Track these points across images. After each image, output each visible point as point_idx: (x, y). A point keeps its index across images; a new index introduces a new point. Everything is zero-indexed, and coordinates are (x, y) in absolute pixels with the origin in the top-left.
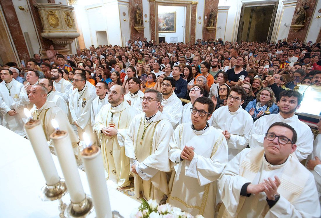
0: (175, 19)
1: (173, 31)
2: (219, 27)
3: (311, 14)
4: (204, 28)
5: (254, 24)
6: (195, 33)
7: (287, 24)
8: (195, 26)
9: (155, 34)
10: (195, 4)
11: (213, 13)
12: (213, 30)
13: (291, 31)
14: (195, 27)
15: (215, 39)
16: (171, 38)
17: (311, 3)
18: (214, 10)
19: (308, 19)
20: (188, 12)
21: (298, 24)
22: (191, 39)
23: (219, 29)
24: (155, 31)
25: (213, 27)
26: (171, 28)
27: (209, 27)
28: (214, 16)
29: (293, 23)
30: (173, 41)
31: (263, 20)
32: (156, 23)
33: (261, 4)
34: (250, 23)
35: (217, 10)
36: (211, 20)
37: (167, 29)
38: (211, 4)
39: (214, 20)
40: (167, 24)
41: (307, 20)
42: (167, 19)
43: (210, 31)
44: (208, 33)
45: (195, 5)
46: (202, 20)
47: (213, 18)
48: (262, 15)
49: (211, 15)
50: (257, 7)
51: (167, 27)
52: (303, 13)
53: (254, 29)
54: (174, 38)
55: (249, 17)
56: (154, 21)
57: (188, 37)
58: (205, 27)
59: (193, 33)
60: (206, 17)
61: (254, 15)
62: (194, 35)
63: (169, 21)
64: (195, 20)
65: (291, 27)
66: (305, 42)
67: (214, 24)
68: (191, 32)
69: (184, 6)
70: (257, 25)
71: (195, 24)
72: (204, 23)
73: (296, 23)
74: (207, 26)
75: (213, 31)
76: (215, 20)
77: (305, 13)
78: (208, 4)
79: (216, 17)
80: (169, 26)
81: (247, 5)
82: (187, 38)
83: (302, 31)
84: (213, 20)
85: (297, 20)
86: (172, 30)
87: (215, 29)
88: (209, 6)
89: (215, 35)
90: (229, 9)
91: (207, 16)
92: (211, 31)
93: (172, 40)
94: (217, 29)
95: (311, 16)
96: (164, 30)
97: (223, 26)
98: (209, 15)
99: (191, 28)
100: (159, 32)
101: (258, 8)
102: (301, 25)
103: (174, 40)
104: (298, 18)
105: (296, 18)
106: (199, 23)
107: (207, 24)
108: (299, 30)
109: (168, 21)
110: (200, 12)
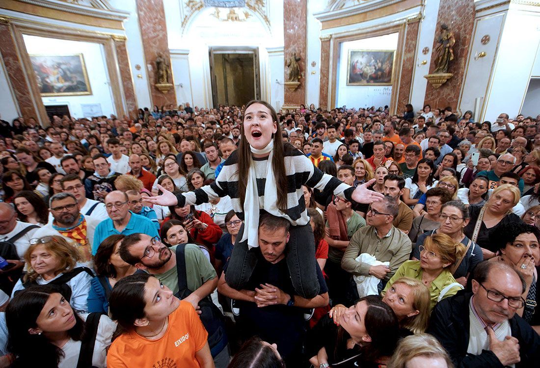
0: (83, 68)
1: (86, 93)
2: (178, 84)
3: (304, 68)
4: (151, 86)
5: (230, 79)
6: (134, 96)
7: (279, 81)
8: (132, 82)
9: (30, 101)
10: (122, 40)
11: (162, 60)
12: (169, 89)
13: (286, 91)
14: (132, 85)
15: (176, 105)
16: (84, 106)
17: (301, 54)
18: (162, 53)
19: (303, 75)
20: (109, 56)
21: (293, 81)
22: (129, 108)
23: (180, 87)
24: (28, 93)
25: (168, 85)
26: (80, 86)
27: (160, 83)
28: (165, 64)
29: (286, 80)
30: (90, 112)
31: (241, 73)
32: (28, 75)
33: (235, 50)
34: (225, 78)
35: (167, 55)
36: (161, 72)
37: (70, 89)
38: (155, 43)
39: (167, 72)
40: (65, 78)
41: (301, 76)
42: (63, 67)
43: (163, 92)
44: (160, 95)
45: (121, 42)
46: (143, 70)
47: (164, 68)
48: (239, 67)
49: (159, 63)
50: (229, 54)
51: (67, 84)
52: (295, 66)
53: (233, 88)
54: (91, 106)
55: (221, 69)
56: (19, 70)
57: (121, 103)
58: (153, 84)
59: (130, 94)
60: (150, 66)
61: (228, 67)
62: (134, 100)
63: (71, 73)
64: (129, 70)
65: (285, 85)
66: (306, 105)
67: (169, 78)
68: (125, 93)
69: (99, 42)
70: (235, 82)
71: (130, 79)
72: (149, 77)
73: (290, 79)
74: (156, 83)
75: (169, 91)
76: (169, 72)
77: (297, 67)
78: (149, 43)
79: (169, 66)
80: (73, 82)
81: (216, 50)
82: (118, 106)
83: (299, 90)
84: (165, 73)
85: (291, 75)
86: (82, 91)
87: (172, 88)
88: (152, 47)
89: (175, 98)
90: (188, 54)
91: (152, 64)
92: (166, 92)
93: (88, 110)
94: (175, 87)
95: (305, 71)
96: (62, 90)
97: (186, 83)
98: (155, 63)
99: (124, 86)
100: (43, 94)
101: (231, 57)
102: (296, 83)
103: (92, 110)
104: (291, 72)
105: (289, 72)
106: (139, 77)
107: (156, 79)
108: (296, 89)
109: (68, 73)
110: (136, 56)
